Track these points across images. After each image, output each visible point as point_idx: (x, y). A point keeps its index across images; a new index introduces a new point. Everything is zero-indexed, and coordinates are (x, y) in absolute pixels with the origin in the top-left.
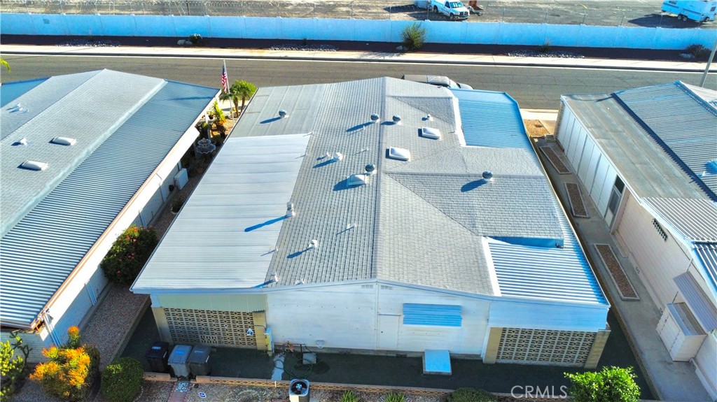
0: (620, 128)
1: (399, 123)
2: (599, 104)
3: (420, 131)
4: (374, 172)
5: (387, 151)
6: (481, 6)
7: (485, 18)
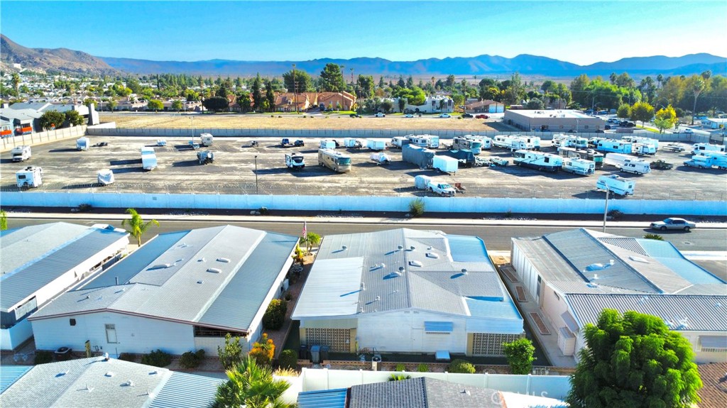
0: (543, 253)
1: (414, 250)
2: (533, 242)
3: (427, 255)
4: (404, 271)
5: (410, 263)
6: (464, 187)
7: (467, 196)
